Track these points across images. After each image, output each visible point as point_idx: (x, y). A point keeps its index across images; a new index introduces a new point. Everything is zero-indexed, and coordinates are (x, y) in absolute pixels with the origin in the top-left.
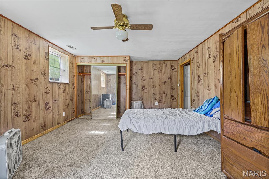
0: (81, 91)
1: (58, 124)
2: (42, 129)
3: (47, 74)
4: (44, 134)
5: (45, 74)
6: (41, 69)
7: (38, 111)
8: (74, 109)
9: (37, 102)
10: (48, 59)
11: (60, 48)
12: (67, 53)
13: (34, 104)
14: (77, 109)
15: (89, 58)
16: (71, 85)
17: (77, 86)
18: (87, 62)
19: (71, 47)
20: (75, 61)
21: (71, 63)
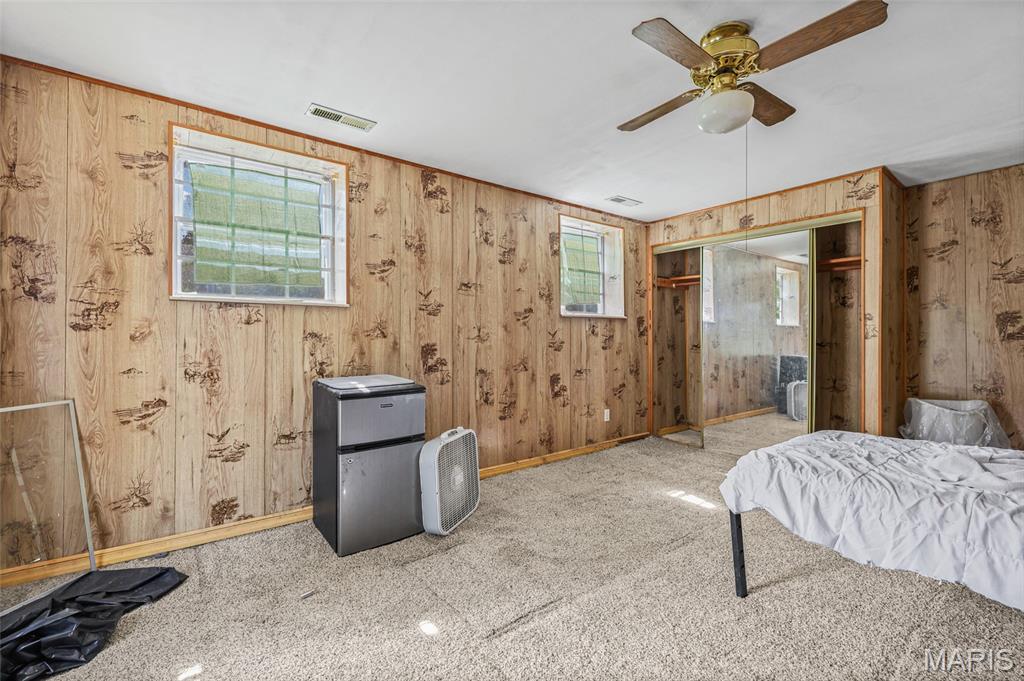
0: (674, 342)
1: (586, 444)
2: (543, 448)
3: (554, 297)
4: (545, 462)
5: (549, 295)
6: (539, 284)
7: (533, 397)
8: (645, 404)
9: (530, 371)
10: (556, 253)
11: (593, 210)
12: (618, 219)
13: (523, 377)
14: (654, 404)
15: (691, 222)
16: (632, 323)
17: (656, 324)
18: (685, 238)
19: (618, 200)
20: (647, 243)
21: (633, 250)
